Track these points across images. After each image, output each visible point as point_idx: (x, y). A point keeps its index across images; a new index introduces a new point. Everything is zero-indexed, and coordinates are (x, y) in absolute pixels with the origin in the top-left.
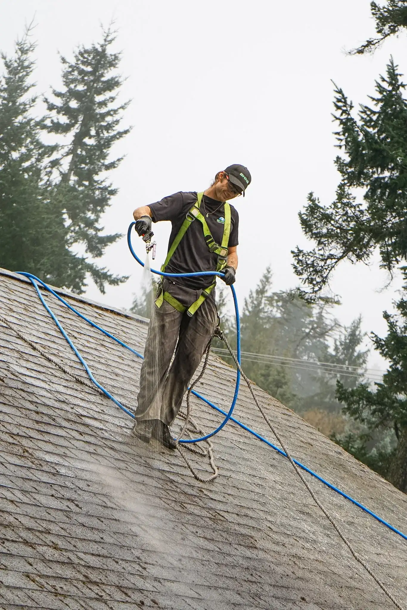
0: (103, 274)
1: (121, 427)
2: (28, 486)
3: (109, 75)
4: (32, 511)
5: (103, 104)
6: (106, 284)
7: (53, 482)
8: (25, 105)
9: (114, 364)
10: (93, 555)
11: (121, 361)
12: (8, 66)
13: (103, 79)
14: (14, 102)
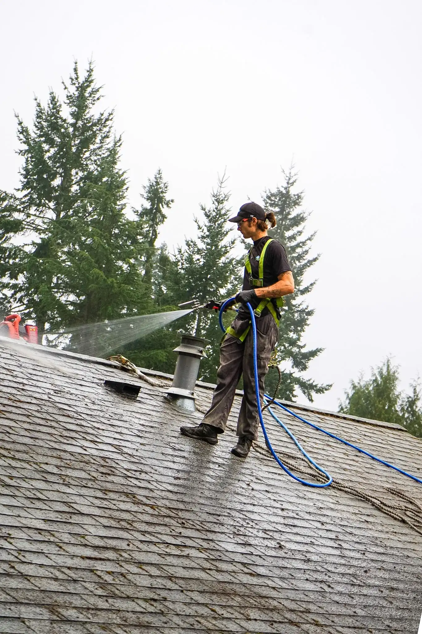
0: (309, 385)
1: (355, 514)
2: (285, 573)
3: (294, 212)
4: (292, 595)
5: (293, 238)
6: (313, 393)
7: (306, 567)
8: (226, 247)
9: (340, 460)
10: (349, 627)
11: (346, 457)
12: (207, 216)
13: (290, 217)
14: (217, 246)
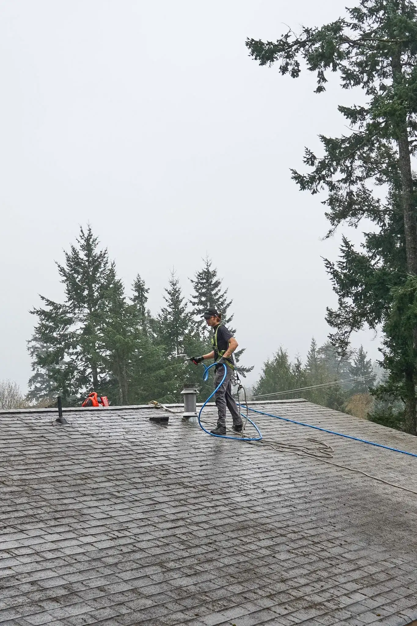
1: (296, 459)
2: (270, 507)
3: (214, 280)
4: (277, 518)
5: (216, 294)
7: (280, 500)
8: (183, 308)
9: (280, 429)
10: (311, 529)
11: (282, 426)
12: (169, 293)
13: (212, 283)
